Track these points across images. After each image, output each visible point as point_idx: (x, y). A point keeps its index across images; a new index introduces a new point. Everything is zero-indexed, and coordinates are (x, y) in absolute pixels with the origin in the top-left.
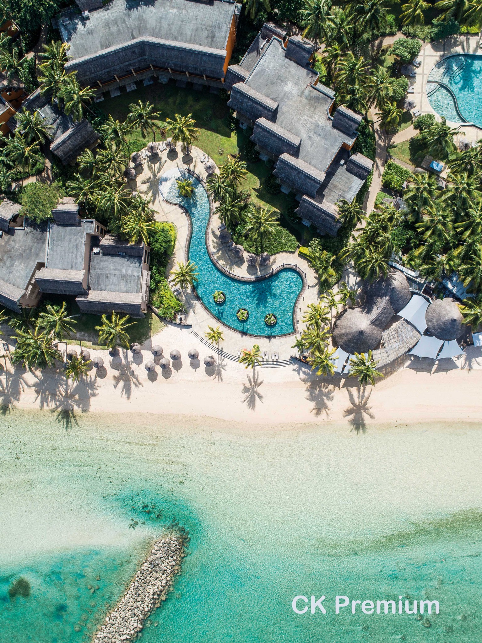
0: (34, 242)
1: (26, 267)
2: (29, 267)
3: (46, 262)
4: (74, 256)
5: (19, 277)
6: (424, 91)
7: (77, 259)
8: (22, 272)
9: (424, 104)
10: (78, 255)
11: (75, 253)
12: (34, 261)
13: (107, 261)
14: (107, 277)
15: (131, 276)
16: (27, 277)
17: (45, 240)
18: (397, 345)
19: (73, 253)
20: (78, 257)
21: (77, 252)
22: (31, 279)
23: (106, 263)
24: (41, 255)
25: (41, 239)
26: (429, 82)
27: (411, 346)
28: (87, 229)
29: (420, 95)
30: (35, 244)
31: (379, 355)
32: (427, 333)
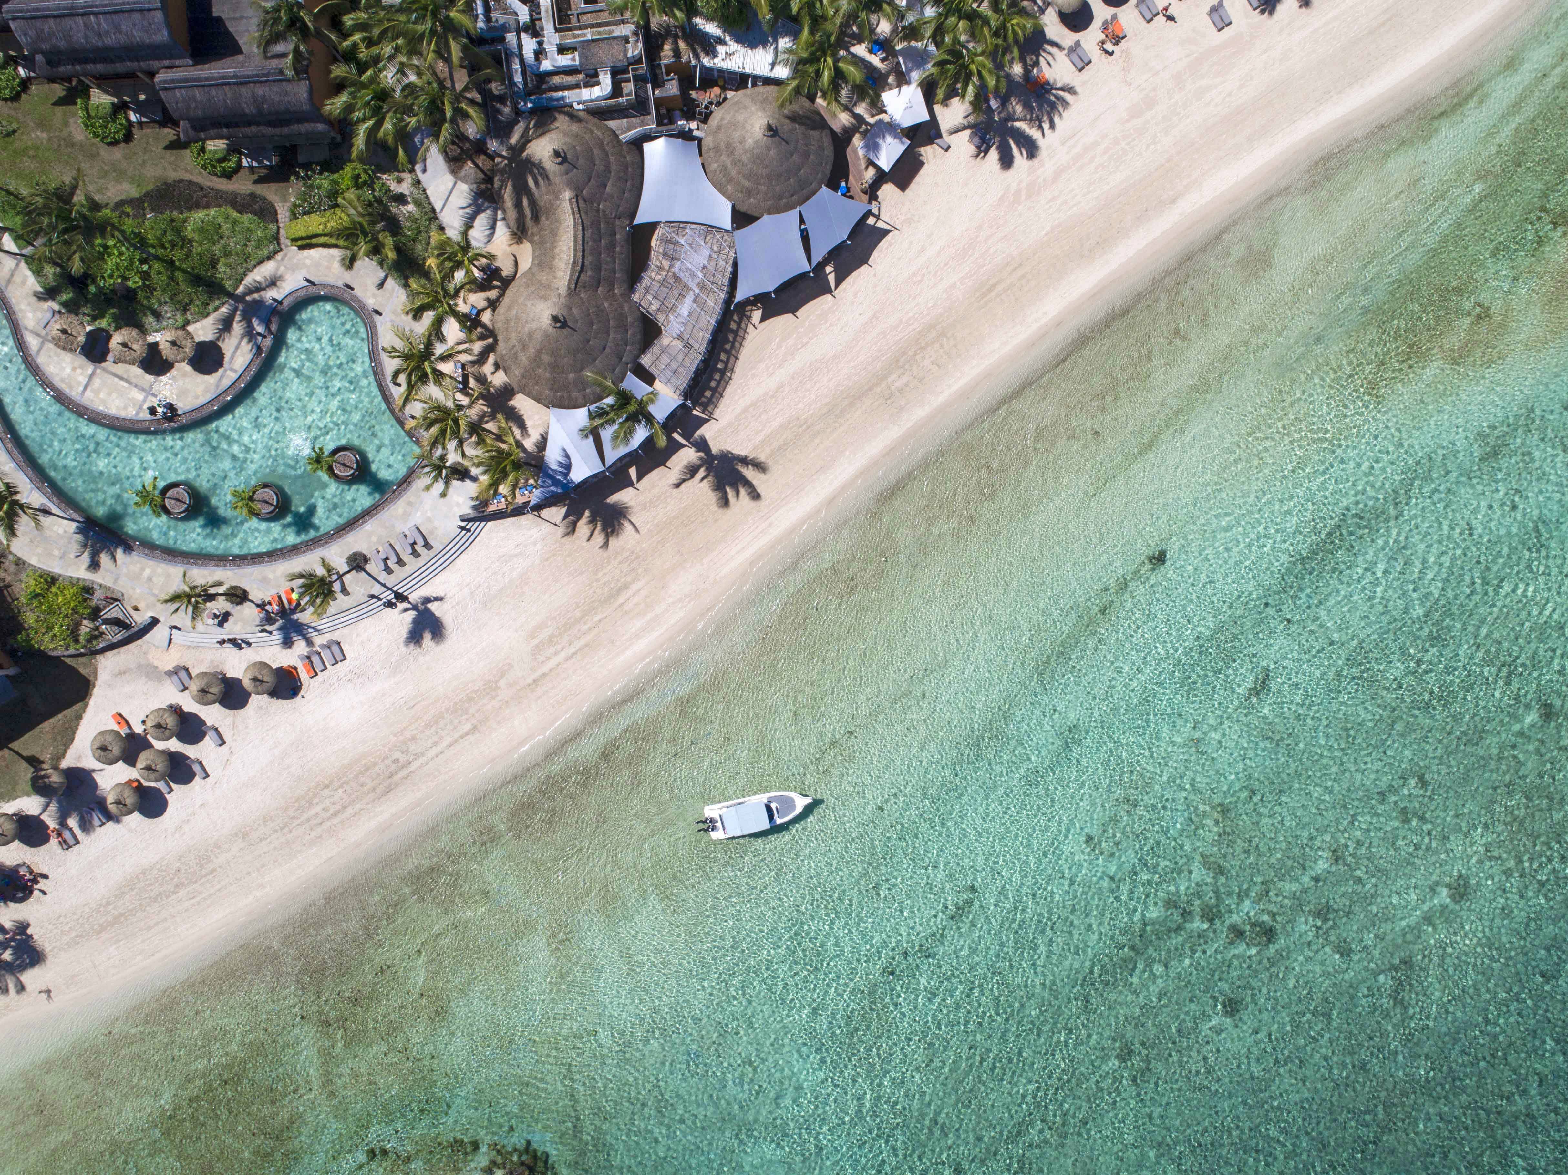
18: (689, 302)
27: (726, 282)
31: (665, 359)
32: (742, 219)
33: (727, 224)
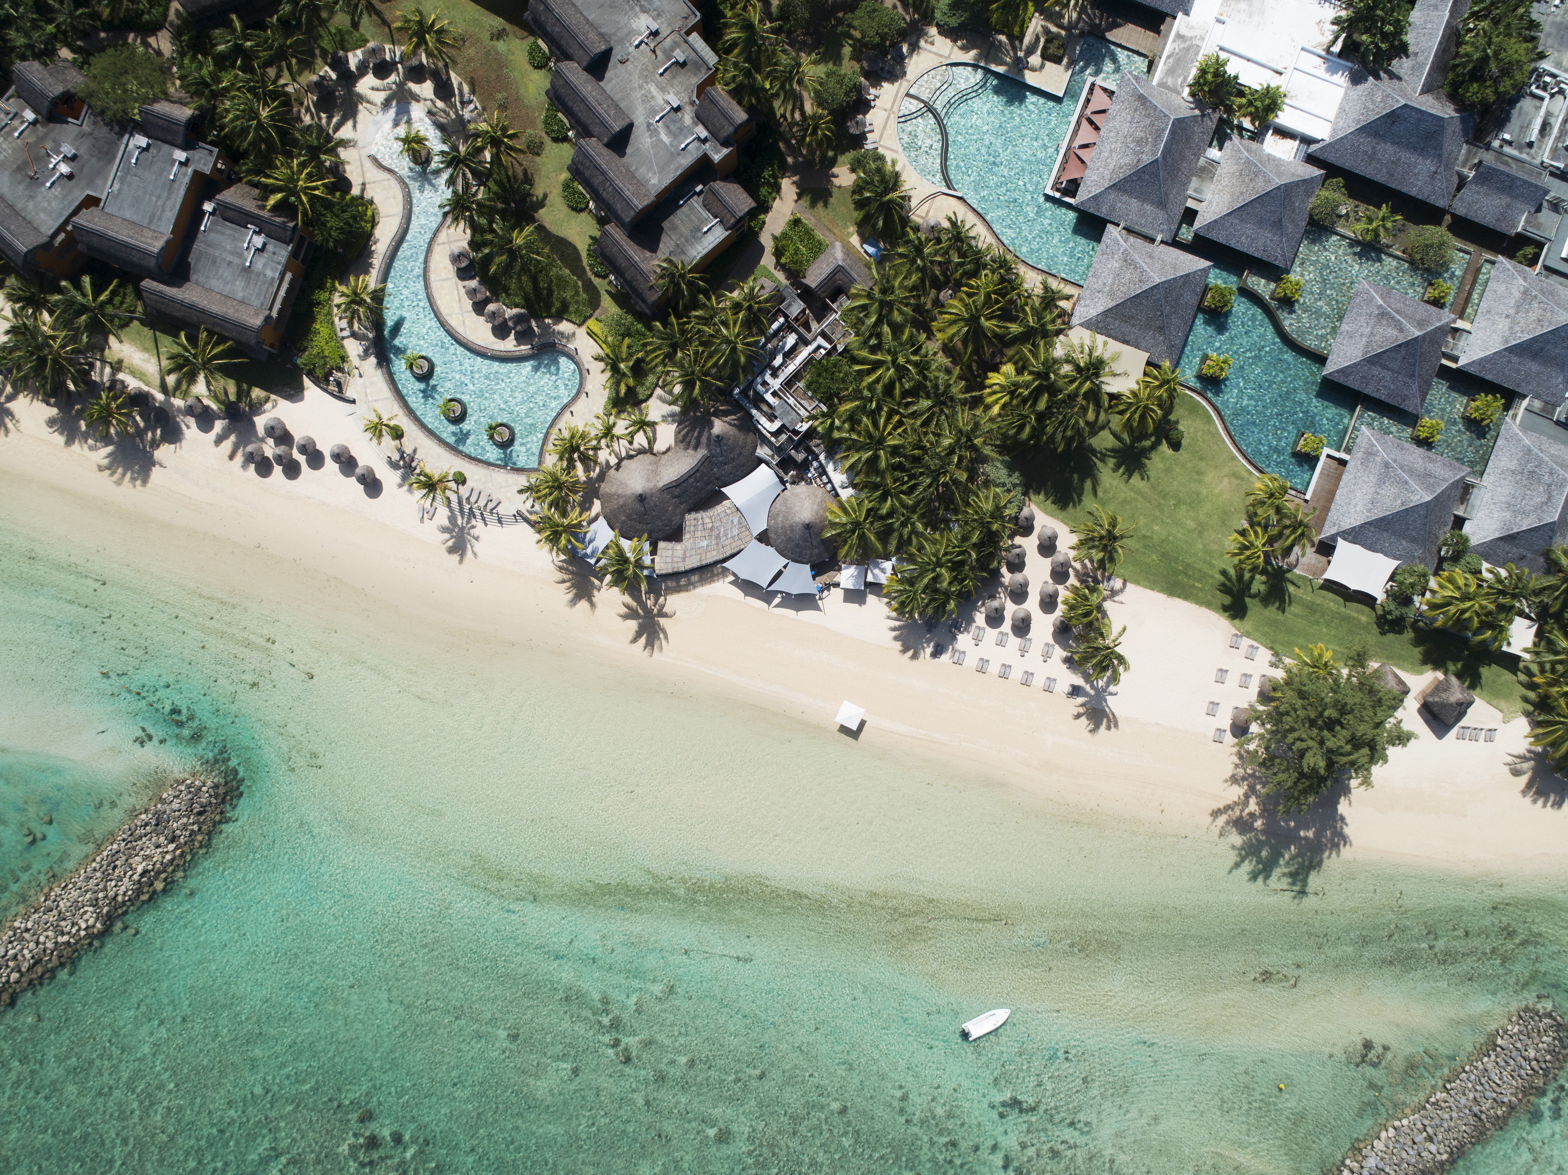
0: (92, 156)
1: (65, 196)
2: (70, 198)
3: (104, 197)
4: (160, 203)
5: (44, 210)
6: (895, 109)
7: (163, 211)
8: (53, 204)
9: (888, 132)
10: (169, 204)
11: (163, 198)
12: (83, 190)
13: (223, 234)
14: (214, 262)
15: (258, 274)
16: (61, 214)
17: (114, 157)
18: (705, 543)
19: (159, 197)
20: (167, 208)
21: (168, 198)
22: (67, 222)
23: (218, 236)
24: (99, 182)
25: (107, 154)
26: (908, 95)
27: (728, 553)
28: (199, 161)
29: (886, 114)
30: (94, 160)
31: (669, 553)
32: (763, 538)
33: (755, 534)
